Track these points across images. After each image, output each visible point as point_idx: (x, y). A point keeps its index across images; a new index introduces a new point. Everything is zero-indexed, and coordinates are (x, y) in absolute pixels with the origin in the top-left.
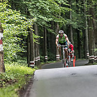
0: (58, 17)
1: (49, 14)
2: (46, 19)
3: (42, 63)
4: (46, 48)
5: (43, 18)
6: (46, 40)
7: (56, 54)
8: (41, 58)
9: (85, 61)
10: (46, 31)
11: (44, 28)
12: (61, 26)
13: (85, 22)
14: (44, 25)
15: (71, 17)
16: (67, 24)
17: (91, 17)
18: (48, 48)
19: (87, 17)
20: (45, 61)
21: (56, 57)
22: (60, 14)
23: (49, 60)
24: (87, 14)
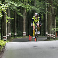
0: (26, 4)
1: (19, 2)
2: (16, 5)
3: (12, 38)
4: (16, 27)
5: (14, 4)
6: (16, 21)
7: (23, 32)
8: (11, 34)
9: (44, 37)
10: (16, 14)
11: (15, 11)
12: (28, 11)
13: (46, 9)
14: (15, 10)
15: (35, 4)
16: (32, 9)
17: (50, 5)
18: (17, 27)
19: (47, 5)
20: (14, 36)
21: (23, 33)
22: (27, 2)
23: (17, 36)
24: (47, 3)
